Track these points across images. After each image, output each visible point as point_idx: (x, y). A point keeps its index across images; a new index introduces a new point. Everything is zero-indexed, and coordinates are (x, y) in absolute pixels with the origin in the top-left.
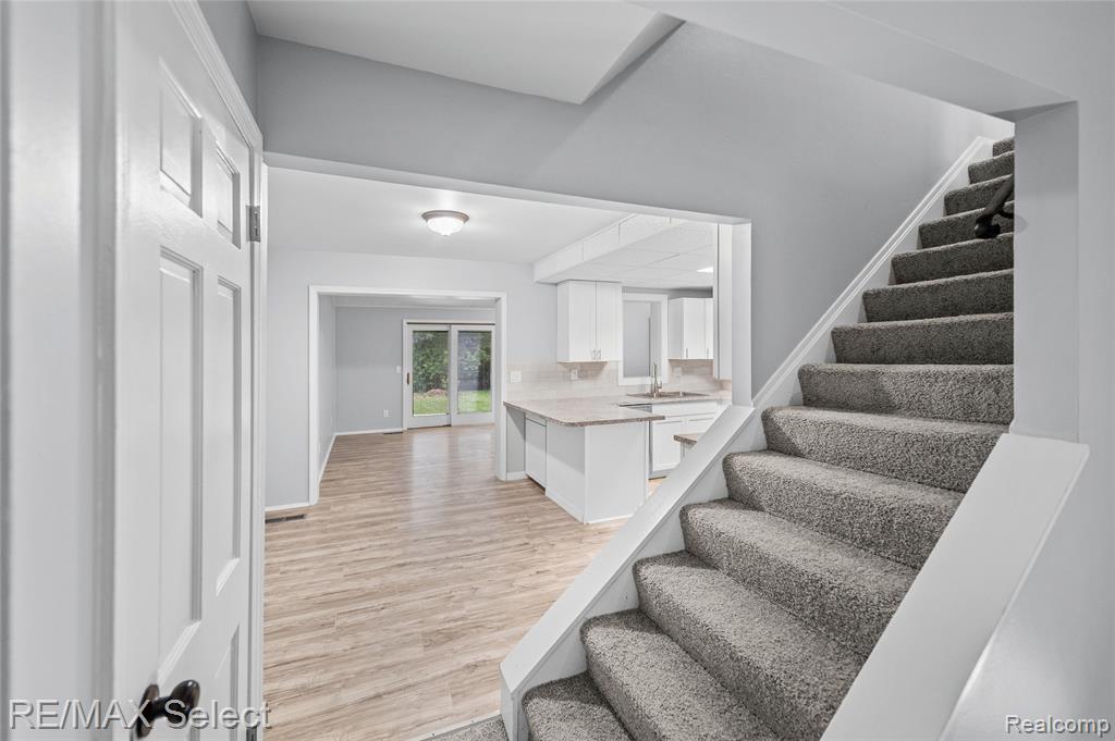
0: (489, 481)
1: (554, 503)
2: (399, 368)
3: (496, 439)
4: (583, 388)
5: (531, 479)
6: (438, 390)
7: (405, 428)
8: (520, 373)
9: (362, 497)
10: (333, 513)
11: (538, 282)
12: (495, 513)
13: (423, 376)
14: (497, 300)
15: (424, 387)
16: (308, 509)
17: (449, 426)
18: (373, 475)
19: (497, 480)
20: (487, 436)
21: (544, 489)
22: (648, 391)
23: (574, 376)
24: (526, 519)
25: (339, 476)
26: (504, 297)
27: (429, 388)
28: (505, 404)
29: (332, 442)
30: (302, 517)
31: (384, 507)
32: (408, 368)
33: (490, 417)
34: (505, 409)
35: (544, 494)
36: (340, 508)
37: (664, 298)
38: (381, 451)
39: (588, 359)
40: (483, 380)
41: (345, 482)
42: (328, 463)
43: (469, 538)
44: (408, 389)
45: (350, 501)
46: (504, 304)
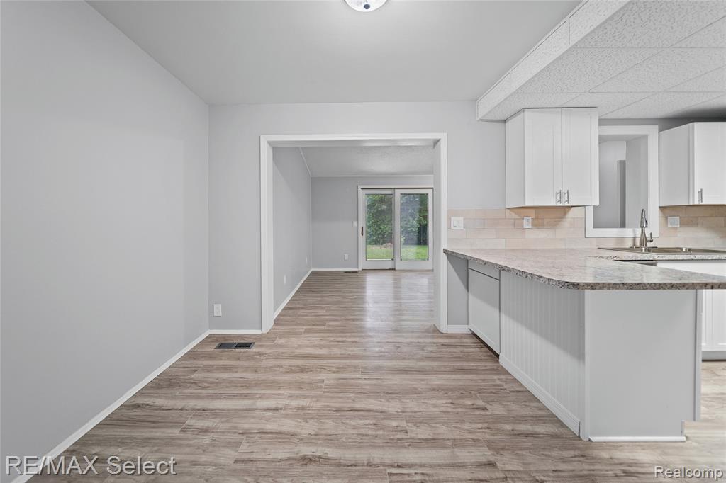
0: (427, 331)
1: (515, 380)
2: (355, 223)
3: (434, 284)
4: (537, 237)
5: (474, 334)
6: (389, 244)
7: (360, 269)
8: (461, 219)
9: (308, 331)
10: (276, 346)
11: (482, 120)
12: (437, 381)
13: (380, 233)
14: (436, 142)
15: (381, 241)
16: (259, 338)
17: (394, 269)
18: (322, 308)
19: (436, 331)
20: (424, 281)
21: (498, 356)
22: (629, 244)
23: (527, 224)
24: (480, 403)
25: (298, 306)
26: (443, 137)
27: (384, 243)
28: (445, 251)
29: (307, 276)
30: (247, 346)
31: (321, 347)
32: (362, 223)
33: (428, 265)
34: (444, 257)
35: (498, 361)
36: (283, 341)
37: (652, 131)
38: (338, 286)
39: (552, 202)
40: (421, 237)
41: (301, 312)
42: (297, 292)
43: (404, 424)
44: (362, 239)
45: (295, 334)
46: (443, 145)
